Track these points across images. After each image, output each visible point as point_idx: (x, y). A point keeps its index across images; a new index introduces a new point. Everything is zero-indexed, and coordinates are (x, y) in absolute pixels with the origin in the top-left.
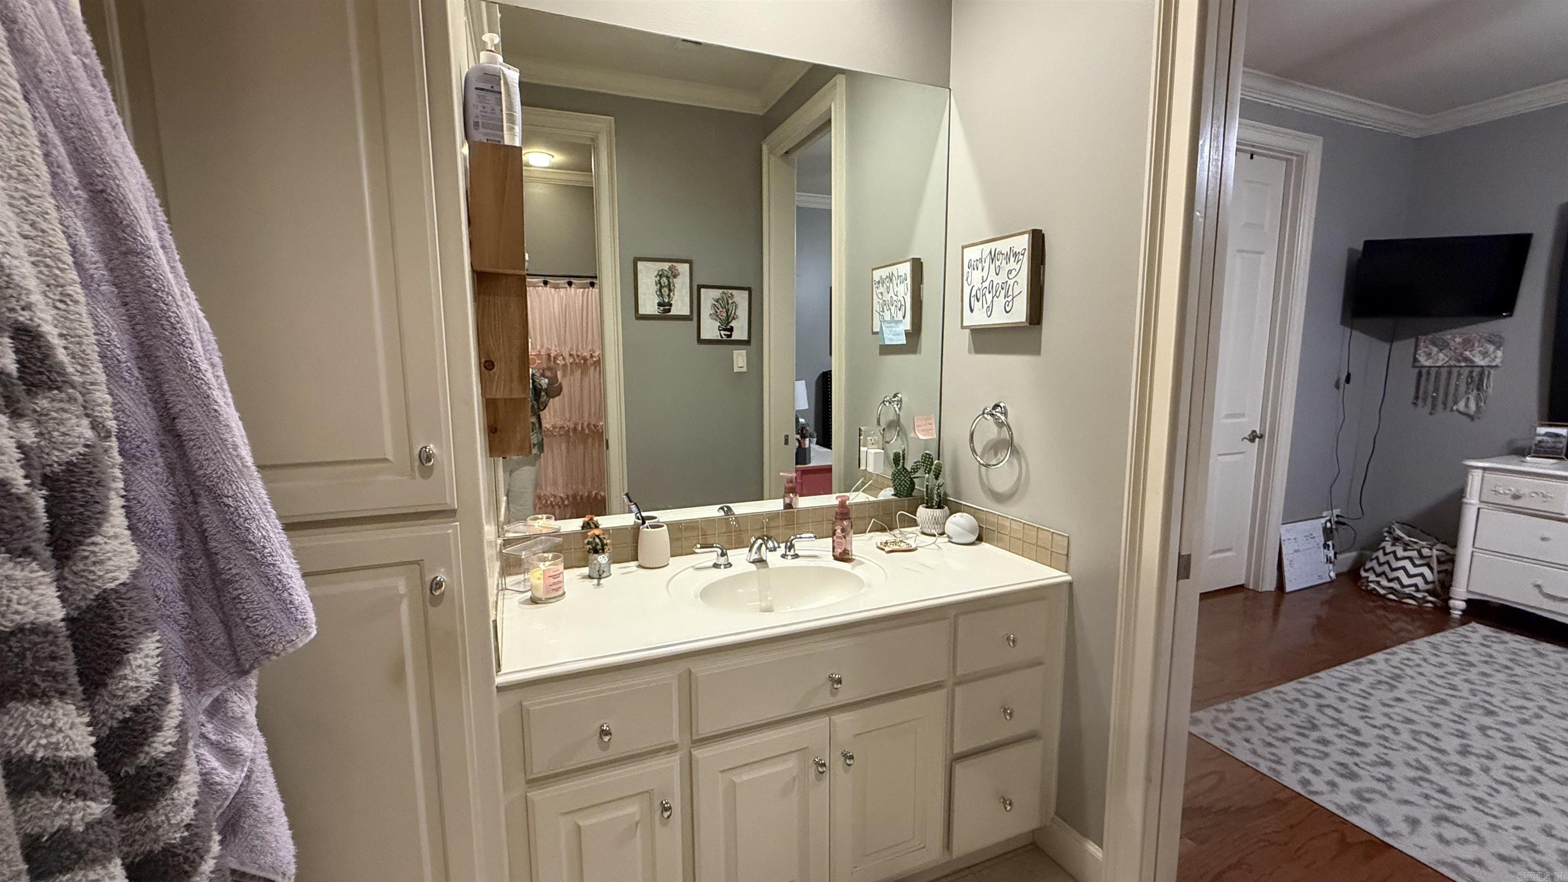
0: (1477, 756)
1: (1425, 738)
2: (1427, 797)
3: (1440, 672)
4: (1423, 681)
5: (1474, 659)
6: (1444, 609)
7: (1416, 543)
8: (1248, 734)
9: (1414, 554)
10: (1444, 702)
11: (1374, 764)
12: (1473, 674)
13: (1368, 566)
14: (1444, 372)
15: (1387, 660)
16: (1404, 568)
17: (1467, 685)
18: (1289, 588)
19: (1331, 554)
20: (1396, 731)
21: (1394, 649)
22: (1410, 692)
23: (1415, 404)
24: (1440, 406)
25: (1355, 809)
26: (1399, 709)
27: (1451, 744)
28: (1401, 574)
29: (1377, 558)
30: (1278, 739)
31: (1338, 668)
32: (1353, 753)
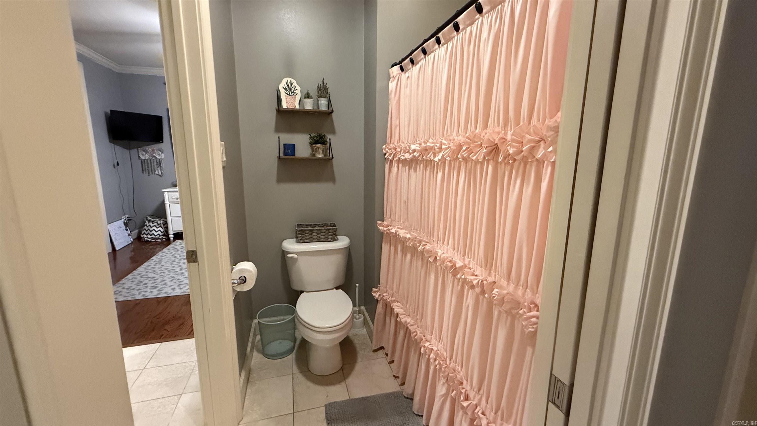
0: (184, 269)
1: (172, 271)
2: (175, 282)
3: (171, 255)
4: (168, 259)
5: (179, 248)
6: (168, 239)
7: (155, 220)
8: (120, 293)
9: (156, 224)
10: (174, 261)
11: (161, 282)
12: (179, 252)
13: (143, 233)
14: (149, 160)
15: (157, 258)
16: (154, 230)
17: (179, 255)
18: (117, 248)
19: (129, 232)
20: (164, 273)
21: (158, 254)
22: (165, 262)
23: (143, 173)
24: (151, 173)
25: (159, 294)
26: (164, 268)
27: (178, 269)
28: (154, 232)
29: (145, 229)
30: (131, 290)
31: (143, 265)
32: (154, 283)
